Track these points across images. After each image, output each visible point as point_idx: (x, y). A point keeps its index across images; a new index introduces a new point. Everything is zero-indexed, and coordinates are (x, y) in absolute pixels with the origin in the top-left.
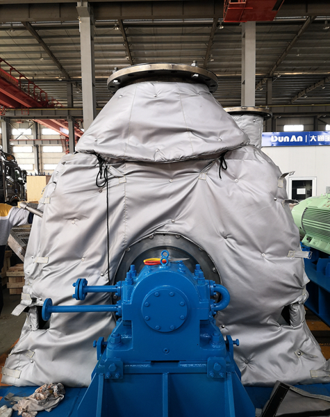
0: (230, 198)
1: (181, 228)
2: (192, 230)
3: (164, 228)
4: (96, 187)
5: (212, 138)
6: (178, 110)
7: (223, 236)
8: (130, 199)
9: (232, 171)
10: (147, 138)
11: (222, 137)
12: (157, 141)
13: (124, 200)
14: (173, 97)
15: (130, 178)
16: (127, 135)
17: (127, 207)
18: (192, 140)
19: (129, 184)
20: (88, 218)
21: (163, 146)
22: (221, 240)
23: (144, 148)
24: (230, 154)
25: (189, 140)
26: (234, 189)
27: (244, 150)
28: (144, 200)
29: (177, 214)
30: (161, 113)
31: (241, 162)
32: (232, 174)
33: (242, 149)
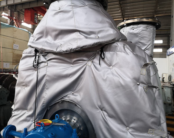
0: (105, 80)
1: (75, 98)
2: (81, 101)
3: (67, 97)
4: (33, 68)
5: (93, 36)
6: (71, 17)
7: (100, 108)
8: (48, 76)
9: (108, 60)
10: (56, 37)
11: (100, 35)
12: (61, 39)
13: (45, 77)
14: (69, 8)
15: (50, 63)
16: (47, 36)
17: (47, 81)
18: (79, 37)
19: (49, 66)
20: (29, 86)
21: (64, 42)
22: (98, 111)
23: (54, 44)
24: (107, 48)
25: (77, 37)
26: (108, 74)
27: (116, 45)
28: (55, 77)
29: (75, 88)
30: (61, 20)
31: (114, 54)
32: (108, 62)
33: (115, 44)
